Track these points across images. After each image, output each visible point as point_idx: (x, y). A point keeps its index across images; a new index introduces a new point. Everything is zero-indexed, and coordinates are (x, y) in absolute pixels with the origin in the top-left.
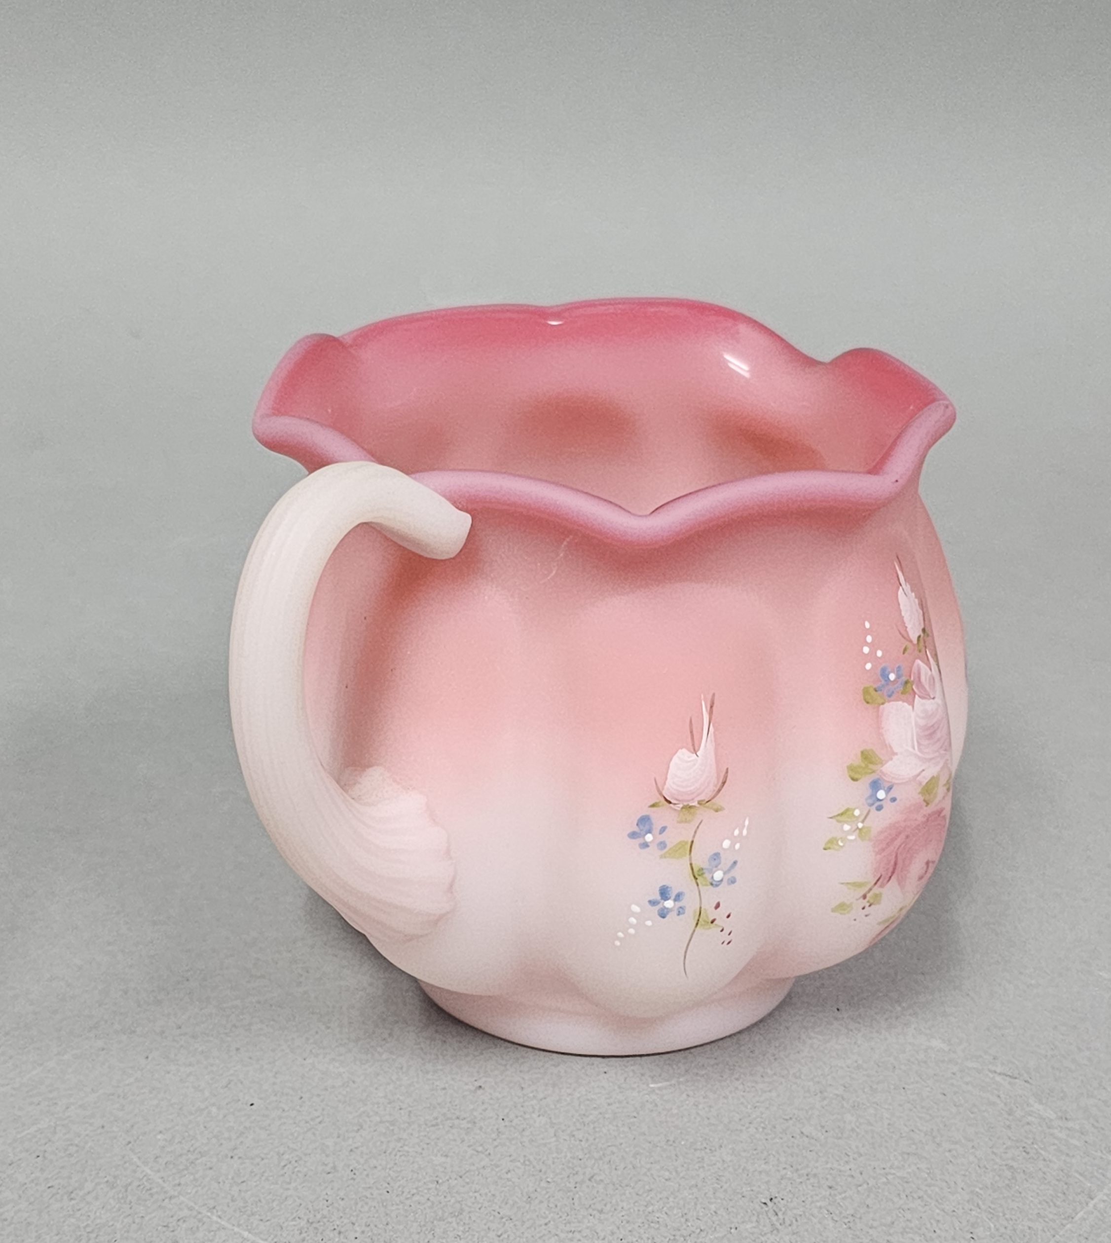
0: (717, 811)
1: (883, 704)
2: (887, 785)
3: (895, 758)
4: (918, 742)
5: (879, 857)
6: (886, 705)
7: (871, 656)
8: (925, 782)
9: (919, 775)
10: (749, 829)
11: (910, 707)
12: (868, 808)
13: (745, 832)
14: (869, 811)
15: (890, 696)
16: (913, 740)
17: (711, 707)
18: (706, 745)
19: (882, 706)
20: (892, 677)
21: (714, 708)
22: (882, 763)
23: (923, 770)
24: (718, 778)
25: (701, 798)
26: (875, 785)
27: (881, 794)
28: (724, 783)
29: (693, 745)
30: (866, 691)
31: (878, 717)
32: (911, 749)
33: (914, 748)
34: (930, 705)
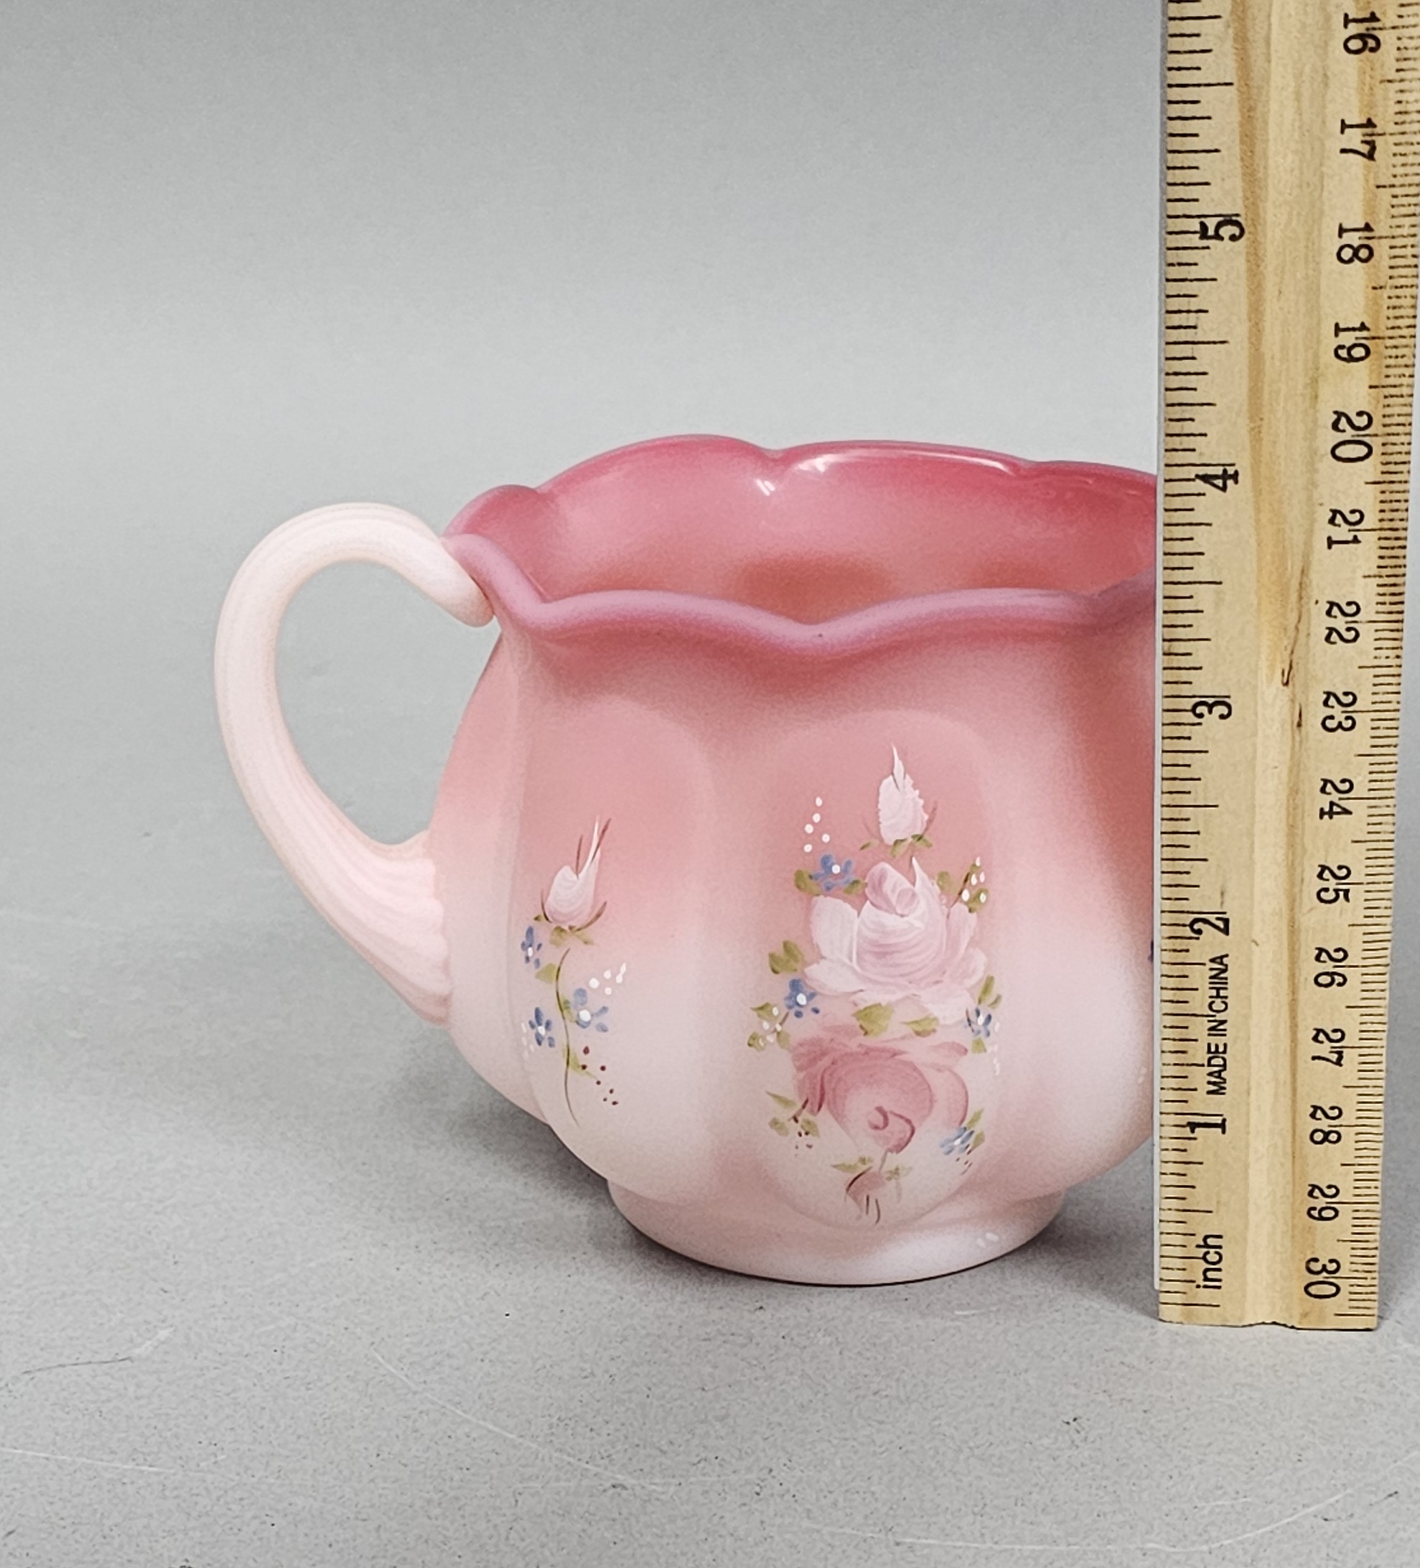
0: (586, 943)
1: (818, 895)
2: (809, 991)
3: (823, 962)
4: (858, 954)
5: (802, 1075)
6: (822, 897)
7: (815, 838)
8: (862, 1007)
9: (855, 993)
10: (624, 976)
11: (855, 913)
12: (786, 1010)
13: (619, 979)
14: (787, 1015)
15: (828, 889)
16: (851, 952)
17: (604, 831)
18: (589, 868)
19: (815, 898)
20: (836, 869)
21: (607, 833)
22: (806, 964)
23: (861, 991)
24: (593, 907)
25: (572, 923)
26: (796, 986)
27: (801, 999)
28: (598, 916)
29: (578, 864)
30: (799, 875)
31: (809, 909)
32: (847, 961)
33: (851, 959)
34: (890, 920)
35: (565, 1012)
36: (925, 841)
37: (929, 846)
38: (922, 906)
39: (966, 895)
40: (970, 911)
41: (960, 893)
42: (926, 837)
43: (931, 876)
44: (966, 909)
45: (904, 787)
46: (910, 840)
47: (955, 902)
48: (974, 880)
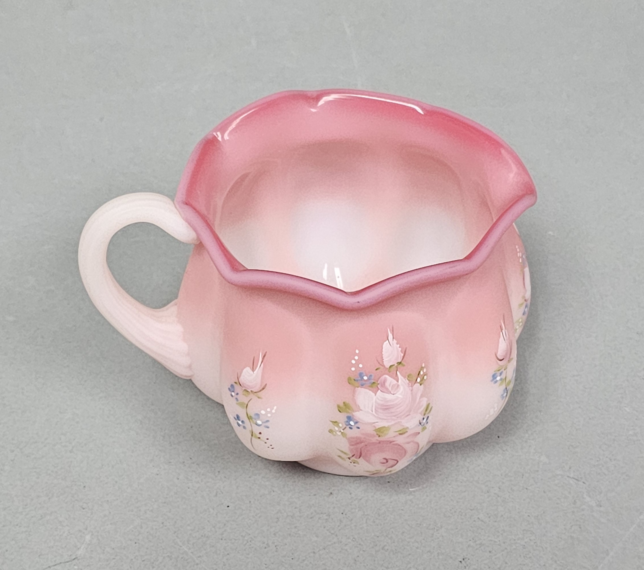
0: (259, 398)
1: (358, 387)
2: (355, 421)
3: (361, 411)
4: (375, 409)
5: (352, 447)
6: (359, 388)
7: (356, 365)
8: (377, 427)
9: (374, 423)
10: (275, 410)
11: (374, 394)
12: (345, 426)
13: (273, 411)
14: (345, 428)
15: (362, 385)
16: (372, 408)
17: (264, 356)
18: (259, 370)
19: (357, 388)
20: (365, 378)
21: (266, 357)
22: (353, 411)
23: (377, 422)
24: (261, 386)
25: (252, 390)
26: (349, 418)
27: (352, 423)
28: (263, 389)
29: (253, 368)
30: (349, 379)
31: (354, 392)
32: (371, 412)
33: (372, 411)
34: (388, 396)
35: (251, 420)
36: (402, 364)
37: (404, 366)
38: (402, 388)
39: (419, 380)
40: (421, 385)
41: (417, 380)
42: (402, 362)
43: (405, 377)
44: (419, 384)
45: (393, 344)
46: (396, 365)
47: (415, 383)
48: (422, 373)
